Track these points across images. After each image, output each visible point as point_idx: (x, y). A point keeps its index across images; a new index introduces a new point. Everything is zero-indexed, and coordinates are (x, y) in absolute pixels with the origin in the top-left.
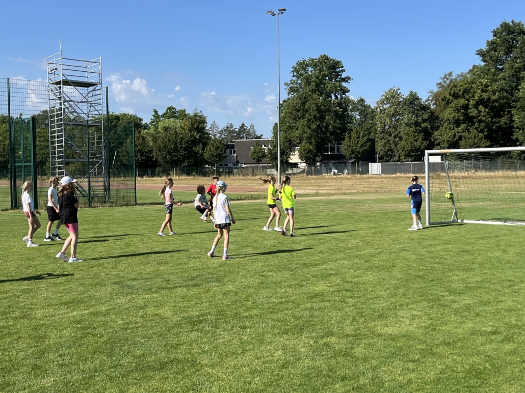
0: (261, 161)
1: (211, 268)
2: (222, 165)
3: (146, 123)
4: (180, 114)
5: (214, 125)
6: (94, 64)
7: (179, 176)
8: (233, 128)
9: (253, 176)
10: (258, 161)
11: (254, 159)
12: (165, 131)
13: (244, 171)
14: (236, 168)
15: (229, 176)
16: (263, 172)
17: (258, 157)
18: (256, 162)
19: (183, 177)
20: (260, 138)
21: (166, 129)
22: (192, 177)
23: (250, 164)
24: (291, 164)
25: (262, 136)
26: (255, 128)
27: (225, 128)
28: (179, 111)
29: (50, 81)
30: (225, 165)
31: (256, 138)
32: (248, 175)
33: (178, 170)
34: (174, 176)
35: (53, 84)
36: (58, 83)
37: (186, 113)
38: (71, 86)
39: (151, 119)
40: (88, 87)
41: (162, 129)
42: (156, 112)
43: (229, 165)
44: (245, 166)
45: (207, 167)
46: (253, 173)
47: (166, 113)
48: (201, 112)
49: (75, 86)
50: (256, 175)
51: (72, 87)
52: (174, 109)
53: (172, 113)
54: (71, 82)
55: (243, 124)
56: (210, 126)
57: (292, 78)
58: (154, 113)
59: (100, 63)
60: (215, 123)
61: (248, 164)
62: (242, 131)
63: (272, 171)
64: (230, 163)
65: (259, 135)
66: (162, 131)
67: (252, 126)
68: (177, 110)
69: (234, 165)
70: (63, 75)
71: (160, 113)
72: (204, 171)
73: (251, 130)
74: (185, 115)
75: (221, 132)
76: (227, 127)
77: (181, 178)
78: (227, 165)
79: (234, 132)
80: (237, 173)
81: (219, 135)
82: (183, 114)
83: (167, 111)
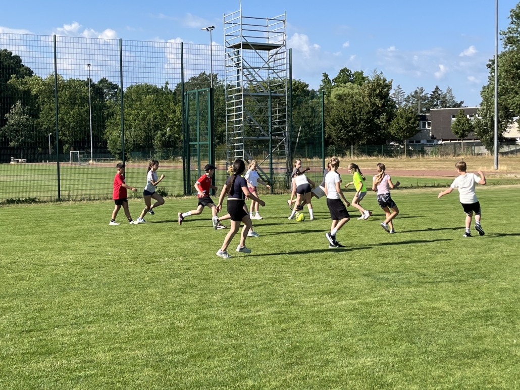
0: (466, 136)
1: (466, 264)
2: (413, 142)
3: (313, 90)
4: (356, 78)
5: (399, 91)
6: (277, 22)
7: (358, 155)
8: (423, 94)
9: (454, 156)
10: (463, 136)
11: (457, 133)
12: (339, 99)
13: (443, 150)
14: (431, 146)
15: (423, 156)
16: (467, 151)
17: (463, 130)
18: (460, 137)
19: (363, 158)
20: (459, 105)
21: (340, 98)
22: (374, 158)
23: (451, 140)
24: (507, 139)
25: (462, 102)
26: (453, 93)
27: (413, 94)
28: (355, 73)
29: (227, 44)
30: (417, 142)
31: (454, 106)
32: (447, 154)
33: (356, 148)
34: (352, 156)
35: (231, 47)
36: (237, 46)
37: (364, 76)
38: (252, 49)
39: (321, 85)
40: (269, 50)
41: (335, 98)
42: (326, 76)
43: (422, 142)
44: (443, 142)
45: (392, 145)
46: (455, 153)
47: (338, 78)
48: (382, 73)
49: (256, 49)
50: (459, 155)
51: (253, 51)
52: (348, 71)
53: (345, 76)
54: (252, 45)
55: (437, 88)
56: (394, 92)
57: (510, 26)
58: (323, 78)
59: (284, 21)
60: (400, 87)
61: (448, 140)
62: (436, 97)
63: (480, 149)
64: (423, 139)
65: (459, 103)
66: (335, 100)
67: (450, 91)
68: (353, 73)
69: (428, 141)
70: (242, 36)
71: (331, 78)
72: (389, 150)
73: (448, 95)
74: (363, 78)
75: (407, 100)
76: (416, 92)
77: (360, 159)
78: (419, 142)
79: (425, 98)
80: (432, 152)
81: (404, 103)
82: (359, 78)
83: (340, 74)
